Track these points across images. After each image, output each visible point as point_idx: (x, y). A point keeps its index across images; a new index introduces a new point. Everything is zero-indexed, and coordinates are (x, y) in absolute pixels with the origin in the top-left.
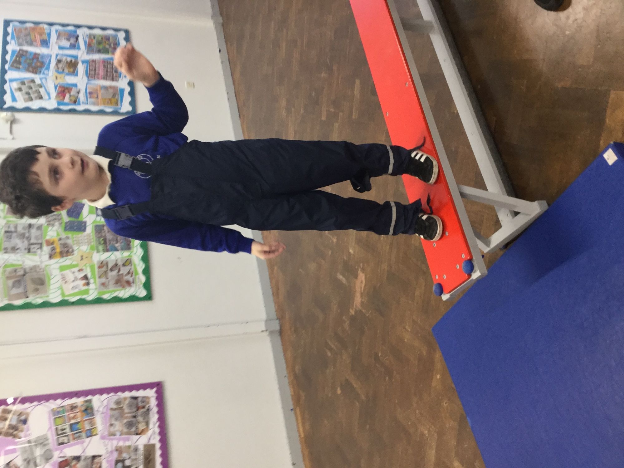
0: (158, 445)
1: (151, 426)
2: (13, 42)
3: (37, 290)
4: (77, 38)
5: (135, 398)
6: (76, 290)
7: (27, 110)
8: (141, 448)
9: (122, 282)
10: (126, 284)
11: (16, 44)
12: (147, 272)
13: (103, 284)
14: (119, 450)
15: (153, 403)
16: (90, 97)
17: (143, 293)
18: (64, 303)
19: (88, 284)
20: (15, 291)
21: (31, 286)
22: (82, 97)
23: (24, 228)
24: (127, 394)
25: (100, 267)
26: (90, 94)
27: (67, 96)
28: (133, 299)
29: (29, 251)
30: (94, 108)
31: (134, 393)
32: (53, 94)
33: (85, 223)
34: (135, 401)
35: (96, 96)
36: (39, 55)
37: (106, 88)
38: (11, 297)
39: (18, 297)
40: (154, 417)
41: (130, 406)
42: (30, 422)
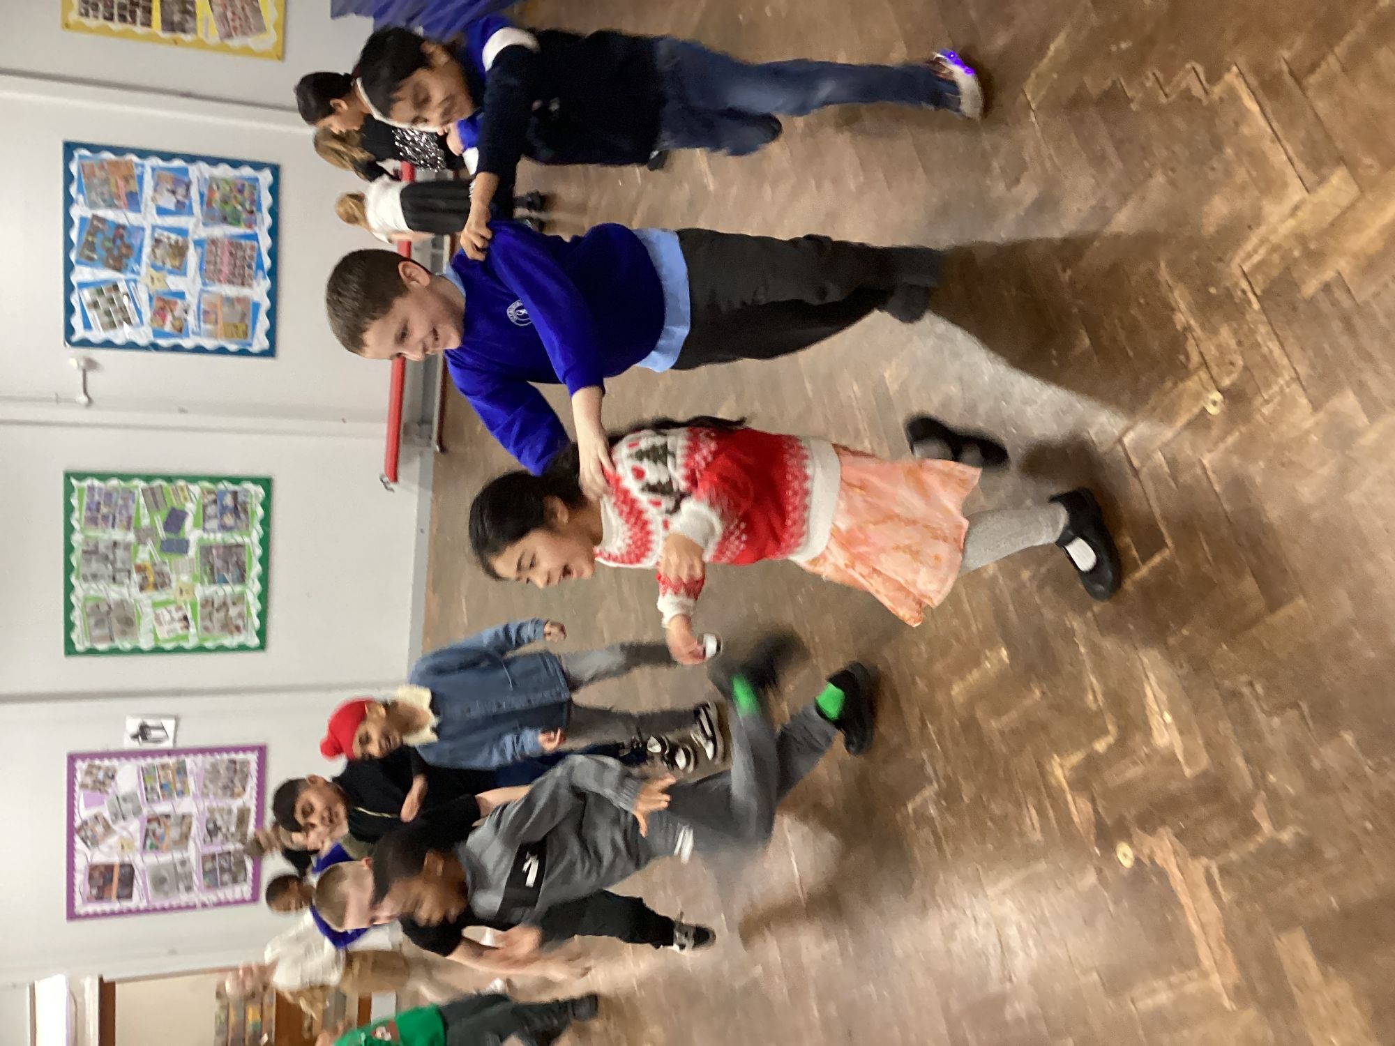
0: (253, 809)
1: (248, 789)
2: (81, 198)
3: (124, 633)
4: (188, 186)
5: (234, 762)
6: (172, 635)
7: (108, 344)
8: (235, 811)
9: (230, 627)
10: (234, 629)
11: (85, 203)
12: (263, 615)
13: (206, 629)
14: (211, 811)
15: (253, 767)
16: (205, 322)
17: (255, 641)
18: (157, 650)
19: (187, 627)
20: (97, 632)
21: (116, 626)
22: (191, 319)
23: (107, 548)
24: (225, 756)
25: (203, 606)
26: (205, 315)
27: (169, 318)
28: (242, 648)
29: (114, 579)
30: (209, 344)
31: (233, 756)
32: (147, 313)
33: (187, 542)
34: (233, 765)
35: (213, 317)
36: (124, 227)
37: (230, 301)
38: (92, 640)
39: (101, 639)
40: (252, 783)
41: (228, 769)
42: (117, 778)
